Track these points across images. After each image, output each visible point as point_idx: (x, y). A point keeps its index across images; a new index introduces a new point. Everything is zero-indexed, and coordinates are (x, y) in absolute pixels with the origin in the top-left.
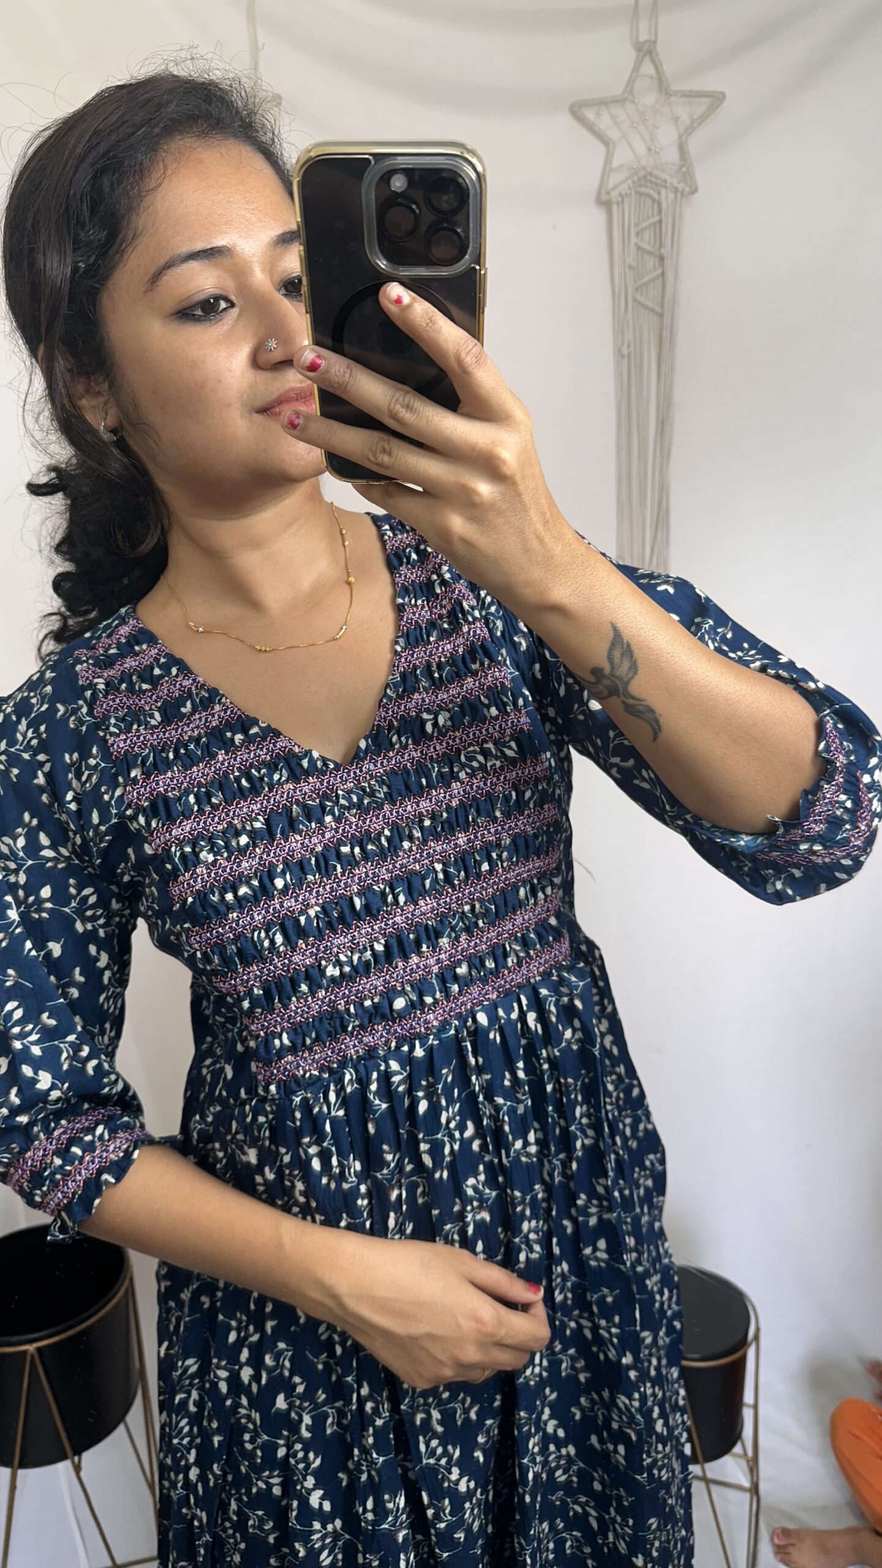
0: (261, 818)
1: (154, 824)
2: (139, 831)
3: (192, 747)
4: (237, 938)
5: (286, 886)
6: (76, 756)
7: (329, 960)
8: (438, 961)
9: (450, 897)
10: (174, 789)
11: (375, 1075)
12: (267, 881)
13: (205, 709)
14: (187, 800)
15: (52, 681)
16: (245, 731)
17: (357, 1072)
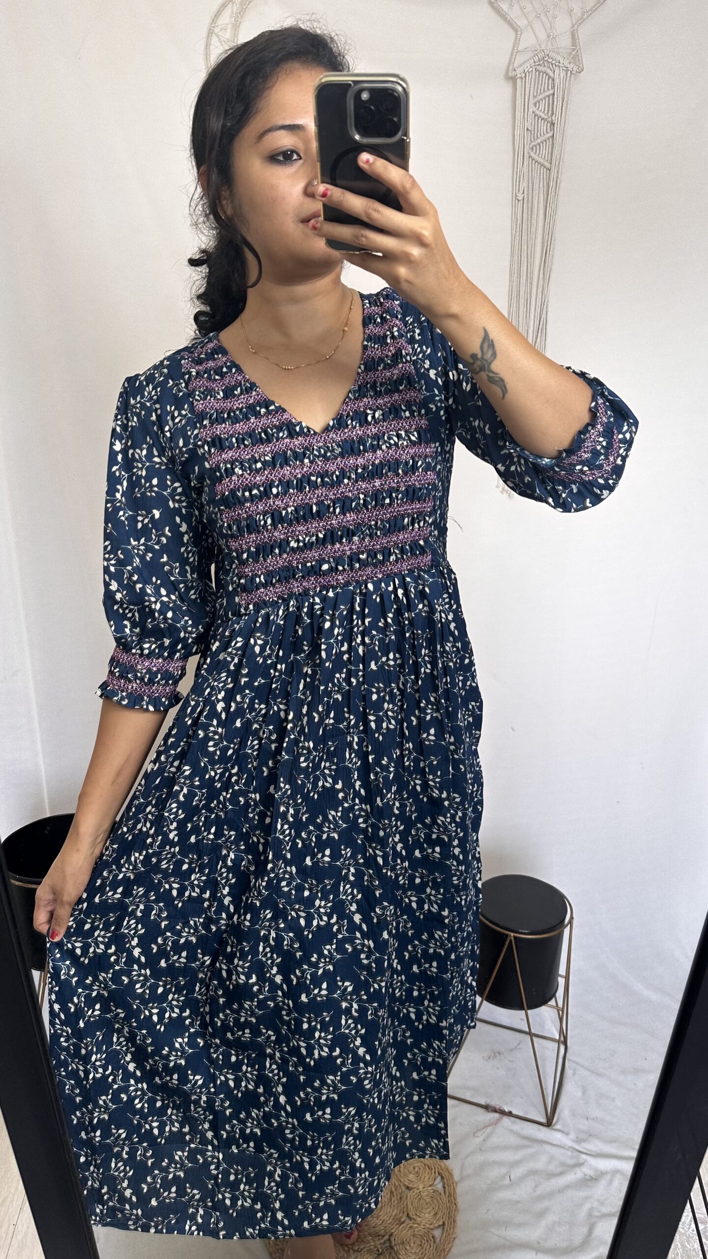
0: (270, 455)
1: (213, 451)
2: (203, 454)
3: (238, 413)
4: (249, 517)
5: (278, 493)
6: (173, 408)
7: (293, 538)
8: (351, 549)
9: (365, 516)
10: (224, 434)
11: (307, 604)
12: (268, 489)
13: (247, 393)
14: (231, 440)
15: (167, 367)
16: (267, 408)
17: (297, 601)
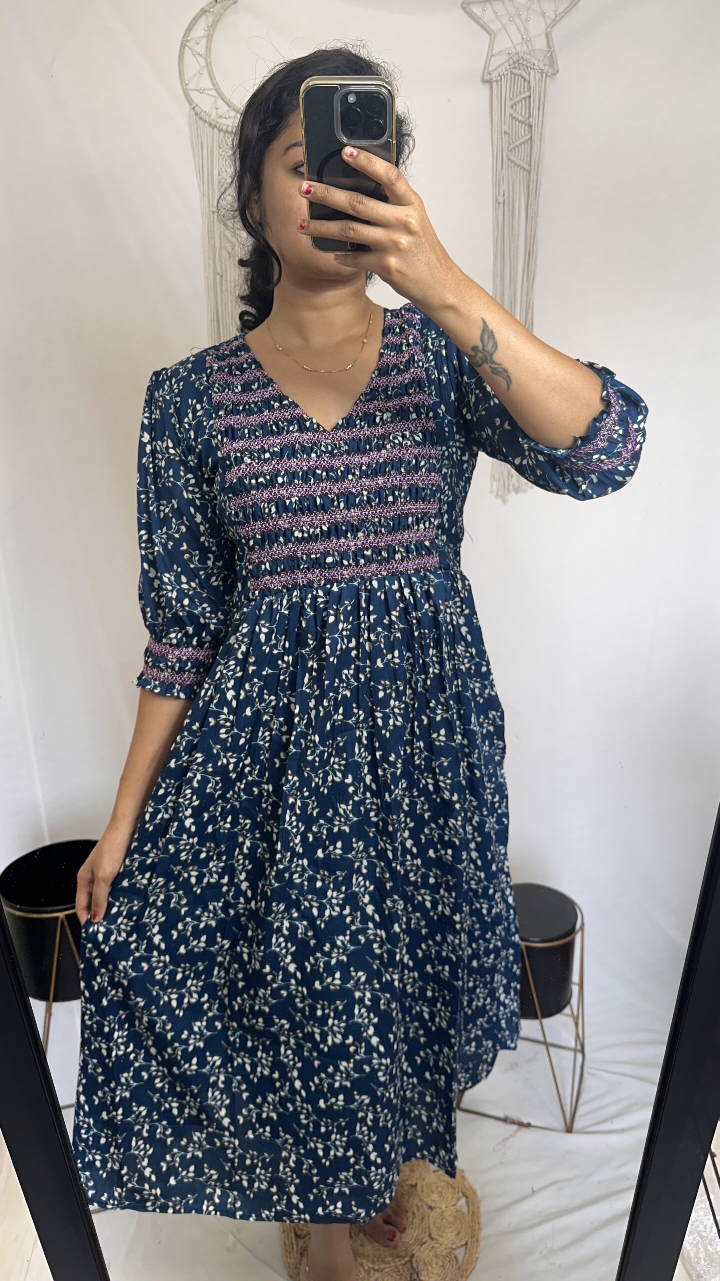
0: (279, 447)
1: (225, 440)
2: (217, 443)
3: (253, 406)
4: (255, 504)
6: (195, 401)
7: (297, 528)
8: (356, 544)
9: (369, 512)
10: (238, 425)
11: (310, 596)
12: (274, 478)
13: (264, 388)
14: (244, 431)
15: (193, 363)
16: (281, 402)
17: (301, 593)
